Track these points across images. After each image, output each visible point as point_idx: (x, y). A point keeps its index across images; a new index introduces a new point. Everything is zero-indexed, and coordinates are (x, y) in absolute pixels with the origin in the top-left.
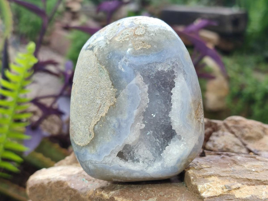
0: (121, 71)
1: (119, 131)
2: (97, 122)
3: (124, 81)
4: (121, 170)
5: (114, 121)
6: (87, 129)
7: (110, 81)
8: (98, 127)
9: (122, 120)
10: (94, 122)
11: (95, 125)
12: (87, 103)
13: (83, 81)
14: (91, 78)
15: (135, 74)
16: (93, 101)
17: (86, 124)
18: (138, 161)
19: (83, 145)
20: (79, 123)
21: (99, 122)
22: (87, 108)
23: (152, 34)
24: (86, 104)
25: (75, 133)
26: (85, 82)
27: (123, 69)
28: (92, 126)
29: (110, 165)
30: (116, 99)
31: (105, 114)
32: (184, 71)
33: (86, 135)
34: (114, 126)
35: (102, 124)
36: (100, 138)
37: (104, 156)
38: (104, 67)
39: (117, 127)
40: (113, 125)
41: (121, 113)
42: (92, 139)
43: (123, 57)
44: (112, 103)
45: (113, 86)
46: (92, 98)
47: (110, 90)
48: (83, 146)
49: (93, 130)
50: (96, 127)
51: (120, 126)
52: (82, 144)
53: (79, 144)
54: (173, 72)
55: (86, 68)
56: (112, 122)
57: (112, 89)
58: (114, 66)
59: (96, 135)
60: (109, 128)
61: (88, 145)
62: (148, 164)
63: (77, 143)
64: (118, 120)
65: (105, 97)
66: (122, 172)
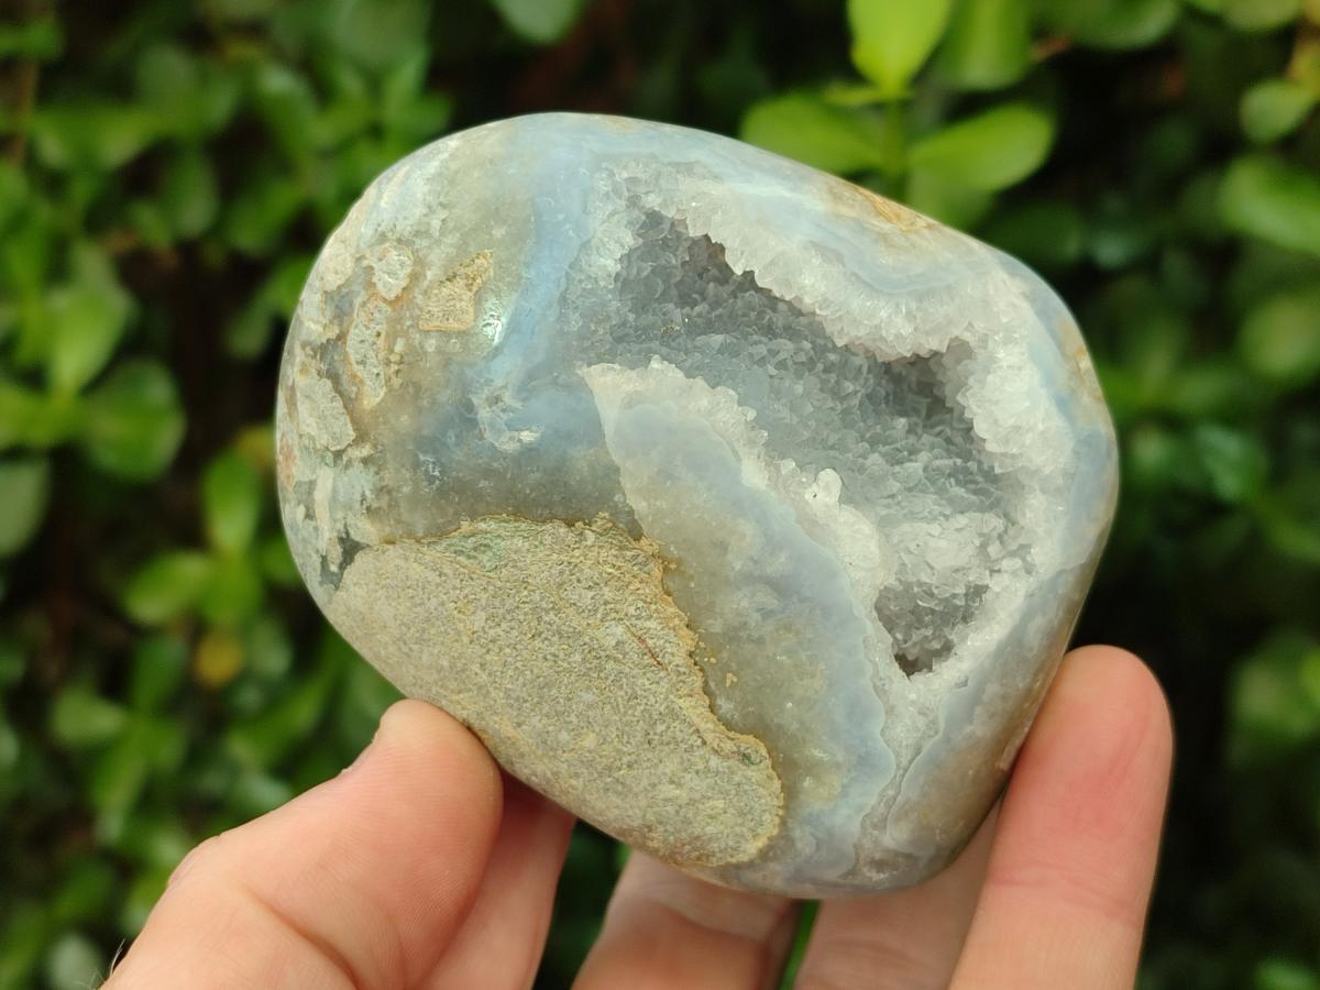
0: (529, 452)
1: (802, 601)
2: (706, 691)
3: (580, 458)
4: (984, 691)
5: (740, 603)
6: (714, 762)
7: (548, 526)
8: (728, 698)
9: (756, 562)
10: (694, 709)
11: (712, 708)
12: (588, 697)
13: (476, 668)
14: (483, 615)
15: (579, 388)
16: (596, 657)
17: (685, 756)
18: (977, 592)
19: (777, 820)
20: (669, 791)
21: (706, 683)
22: (616, 709)
23: (436, 223)
24: (590, 706)
25: (697, 838)
26: (488, 657)
27: (527, 436)
28: (710, 726)
29: (936, 733)
30: (644, 541)
31: (685, 632)
32: (677, 165)
33: (737, 779)
34: (766, 614)
35: (726, 669)
36: (788, 713)
37: (879, 737)
38: (466, 526)
39: (772, 602)
40: (757, 616)
41: (723, 548)
42: (768, 762)
43: (470, 407)
44: (656, 570)
45: (579, 524)
46: (578, 657)
47: (593, 551)
48: (783, 823)
49: (732, 734)
50: (725, 706)
51: (779, 587)
52: (770, 827)
53: (761, 843)
54: (654, 219)
55: (427, 620)
56: (739, 614)
57: (591, 537)
58: (488, 473)
59: (761, 729)
60: (760, 641)
61: (790, 793)
62: (1012, 554)
63: (752, 848)
64: (749, 579)
65: (608, 593)
66: (993, 689)
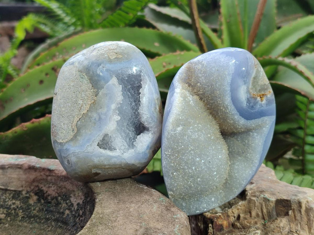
0: (99, 76)
1: (100, 123)
2: (80, 119)
3: (102, 82)
4: (102, 157)
5: (95, 115)
6: (70, 127)
7: (90, 84)
8: (80, 123)
9: (102, 114)
10: (76, 119)
11: (78, 121)
12: (70, 105)
13: (65, 88)
14: (73, 84)
15: (112, 77)
16: (76, 102)
17: (69, 123)
18: (115, 149)
19: (67, 141)
20: (62, 124)
21: (81, 118)
22: (70, 109)
23: (122, 48)
24: (69, 106)
25: (58, 133)
26: (67, 89)
27: (101, 74)
28: (75, 123)
29: (92, 154)
30: (96, 97)
31: (86, 111)
32: (149, 75)
33: (69, 131)
34: (95, 120)
35: (84, 119)
36: (83, 131)
37: (87, 145)
38: (84, 74)
39: (97, 119)
40: (94, 118)
41: (101, 108)
42: (74, 134)
43: (100, 65)
44: (93, 101)
45: (93, 88)
46: (74, 100)
47: (90, 92)
48: (67, 142)
49: (76, 126)
50: (79, 123)
51: (100, 119)
52: (65, 141)
53: (62, 141)
54: (140, 76)
55: (68, 78)
56: (93, 116)
57: (92, 90)
58: (93, 72)
59: (79, 130)
60: (91, 121)
61: (72, 140)
62: (123, 151)
63: (61, 141)
64: (99, 114)
65: (86, 98)
66: (102, 158)
